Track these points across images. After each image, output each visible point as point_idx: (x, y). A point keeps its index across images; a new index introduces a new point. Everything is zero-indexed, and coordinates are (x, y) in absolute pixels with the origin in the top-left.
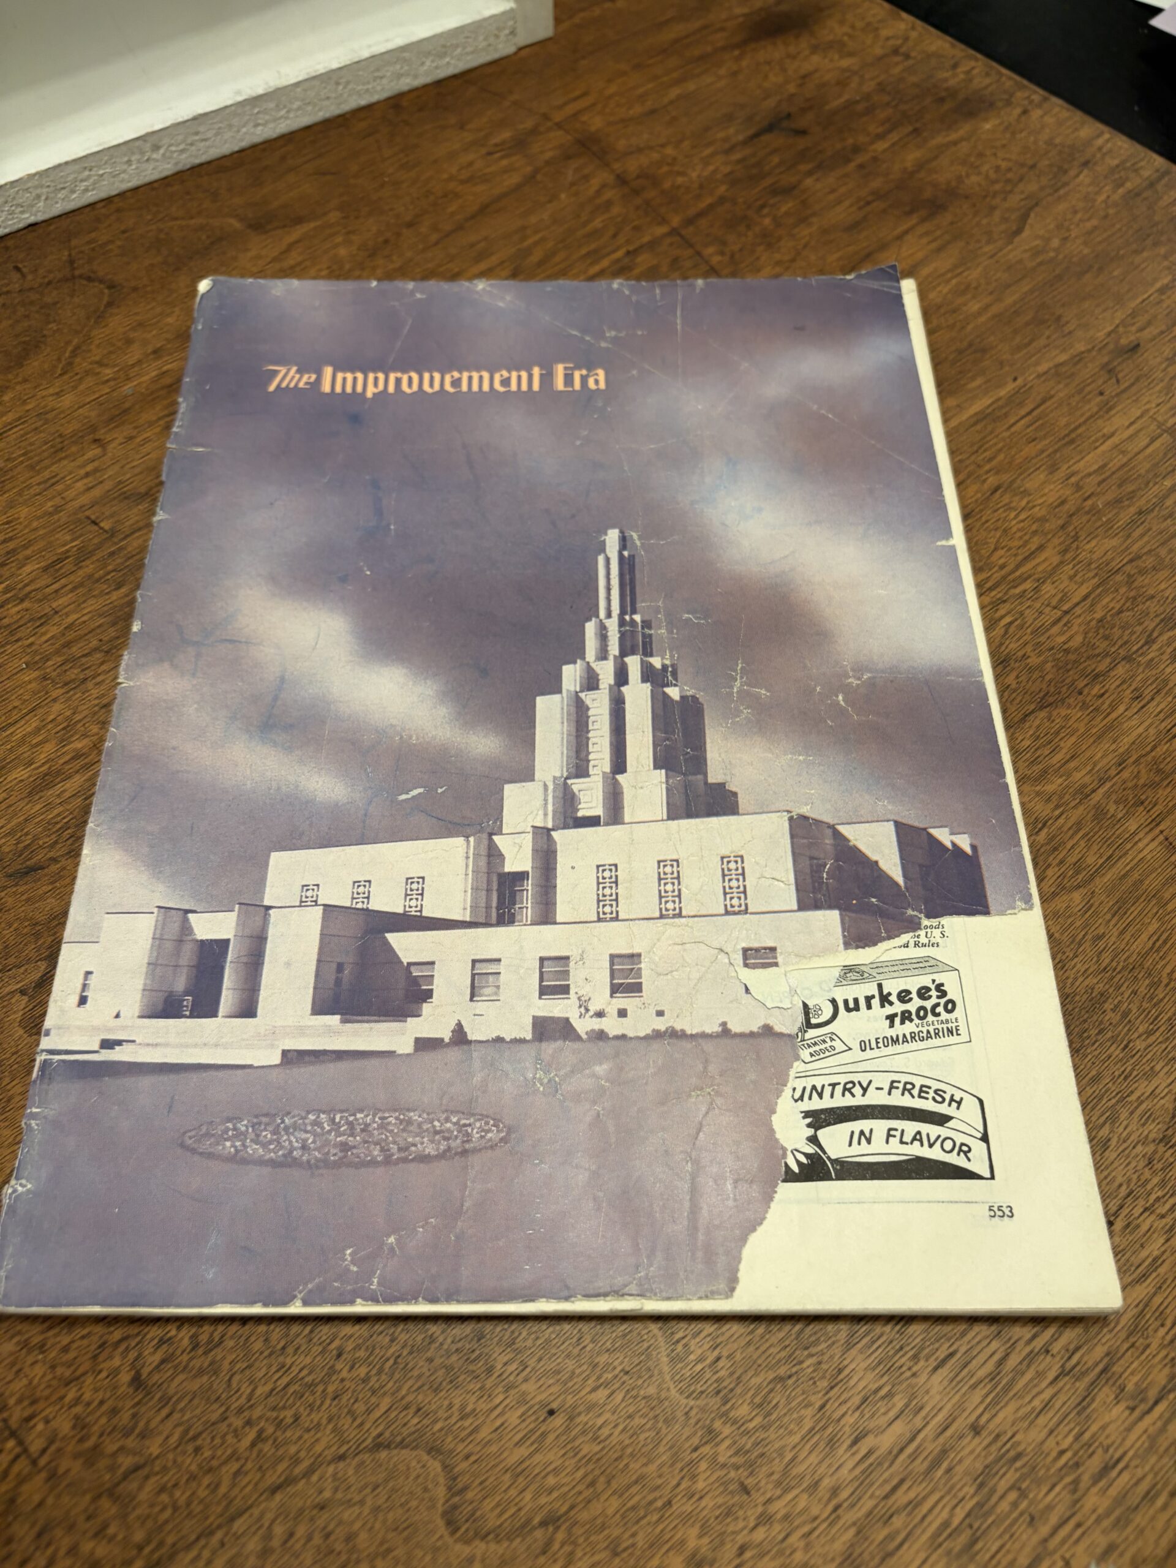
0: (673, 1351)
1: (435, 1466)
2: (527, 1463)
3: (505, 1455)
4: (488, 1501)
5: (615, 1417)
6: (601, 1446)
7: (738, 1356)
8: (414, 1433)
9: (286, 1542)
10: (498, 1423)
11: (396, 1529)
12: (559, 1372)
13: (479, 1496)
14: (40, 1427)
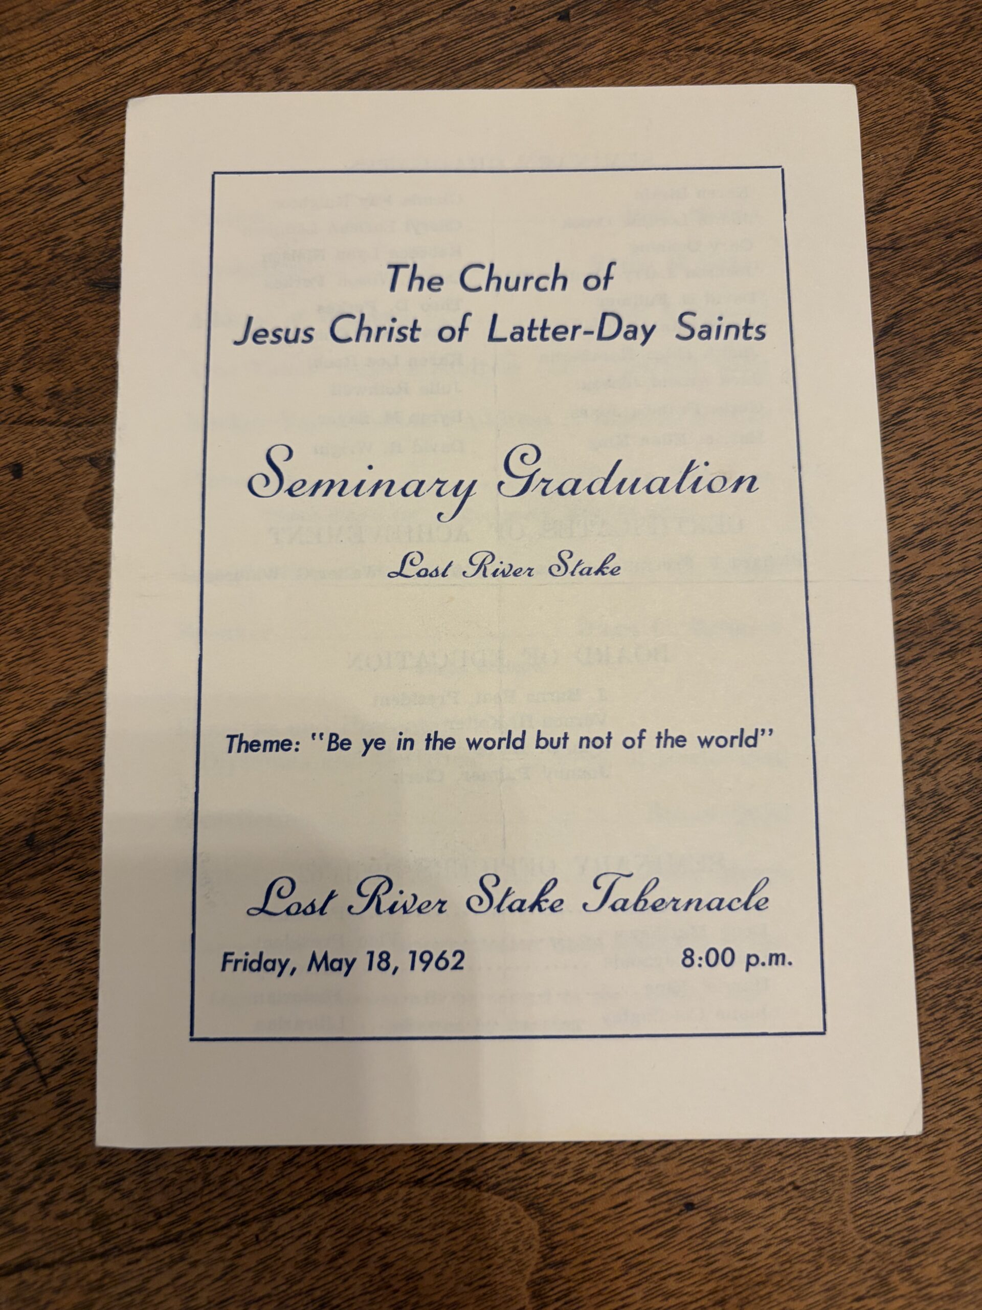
0: (863, 1178)
1: (532, 1225)
2: (647, 1256)
3: (621, 1239)
4: (587, 1285)
5: (769, 1235)
6: (742, 1264)
7: (944, 1207)
8: (514, 1180)
9: (334, 1259)
10: (621, 1199)
11: (470, 1284)
12: (711, 1162)
13: (580, 1276)
14: (56, 1039)
